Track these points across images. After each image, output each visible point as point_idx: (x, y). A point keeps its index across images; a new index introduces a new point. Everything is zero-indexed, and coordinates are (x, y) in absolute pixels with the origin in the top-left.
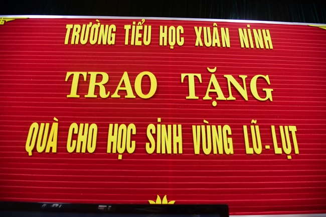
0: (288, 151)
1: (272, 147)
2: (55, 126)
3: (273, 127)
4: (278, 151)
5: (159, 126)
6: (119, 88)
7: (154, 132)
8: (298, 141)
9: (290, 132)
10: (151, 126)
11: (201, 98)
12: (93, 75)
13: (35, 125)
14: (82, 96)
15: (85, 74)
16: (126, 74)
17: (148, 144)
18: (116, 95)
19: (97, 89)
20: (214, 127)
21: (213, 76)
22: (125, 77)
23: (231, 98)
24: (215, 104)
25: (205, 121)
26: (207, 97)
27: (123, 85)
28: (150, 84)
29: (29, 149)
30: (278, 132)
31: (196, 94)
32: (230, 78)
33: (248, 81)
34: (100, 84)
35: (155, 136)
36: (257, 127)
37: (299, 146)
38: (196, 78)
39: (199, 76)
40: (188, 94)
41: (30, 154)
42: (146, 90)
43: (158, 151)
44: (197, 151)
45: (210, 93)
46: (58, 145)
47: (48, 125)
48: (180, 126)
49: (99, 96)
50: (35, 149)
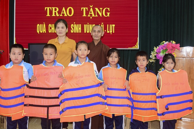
0: (111, 32)
1: (107, 31)
2: (44, 25)
3: (108, 25)
4: (108, 32)
5: (74, 25)
6: (62, 13)
7: (73, 27)
8: (114, 29)
9: (113, 27)
10: (72, 25)
11: (87, 16)
12: (54, 8)
13: (38, 25)
14: (51, 16)
15: (51, 8)
16: (64, 8)
17: (71, 30)
18: (61, 15)
19: (55, 13)
20: (90, 25)
21: (91, 8)
22: (64, 9)
23: (96, 16)
24: (91, 18)
25: (88, 23)
26: (89, 16)
27: (63, 12)
28: (71, 11)
29: (38, 32)
30: (109, 26)
31: (86, 15)
32: (97, 9)
33: (102, 10)
34: (56, 12)
35: (73, 28)
36: (103, 25)
37: (115, 31)
38: (86, 9)
39: (87, 8)
40: (83, 14)
41: (39, 33)
42: (70, 13)
43: (74, 32)
44: (85, 32)
45: (90, 14)
46: (46, 30)
47: (42, 25)
48: (80, 25)
49: (56, 15)
50: (40, 32)
